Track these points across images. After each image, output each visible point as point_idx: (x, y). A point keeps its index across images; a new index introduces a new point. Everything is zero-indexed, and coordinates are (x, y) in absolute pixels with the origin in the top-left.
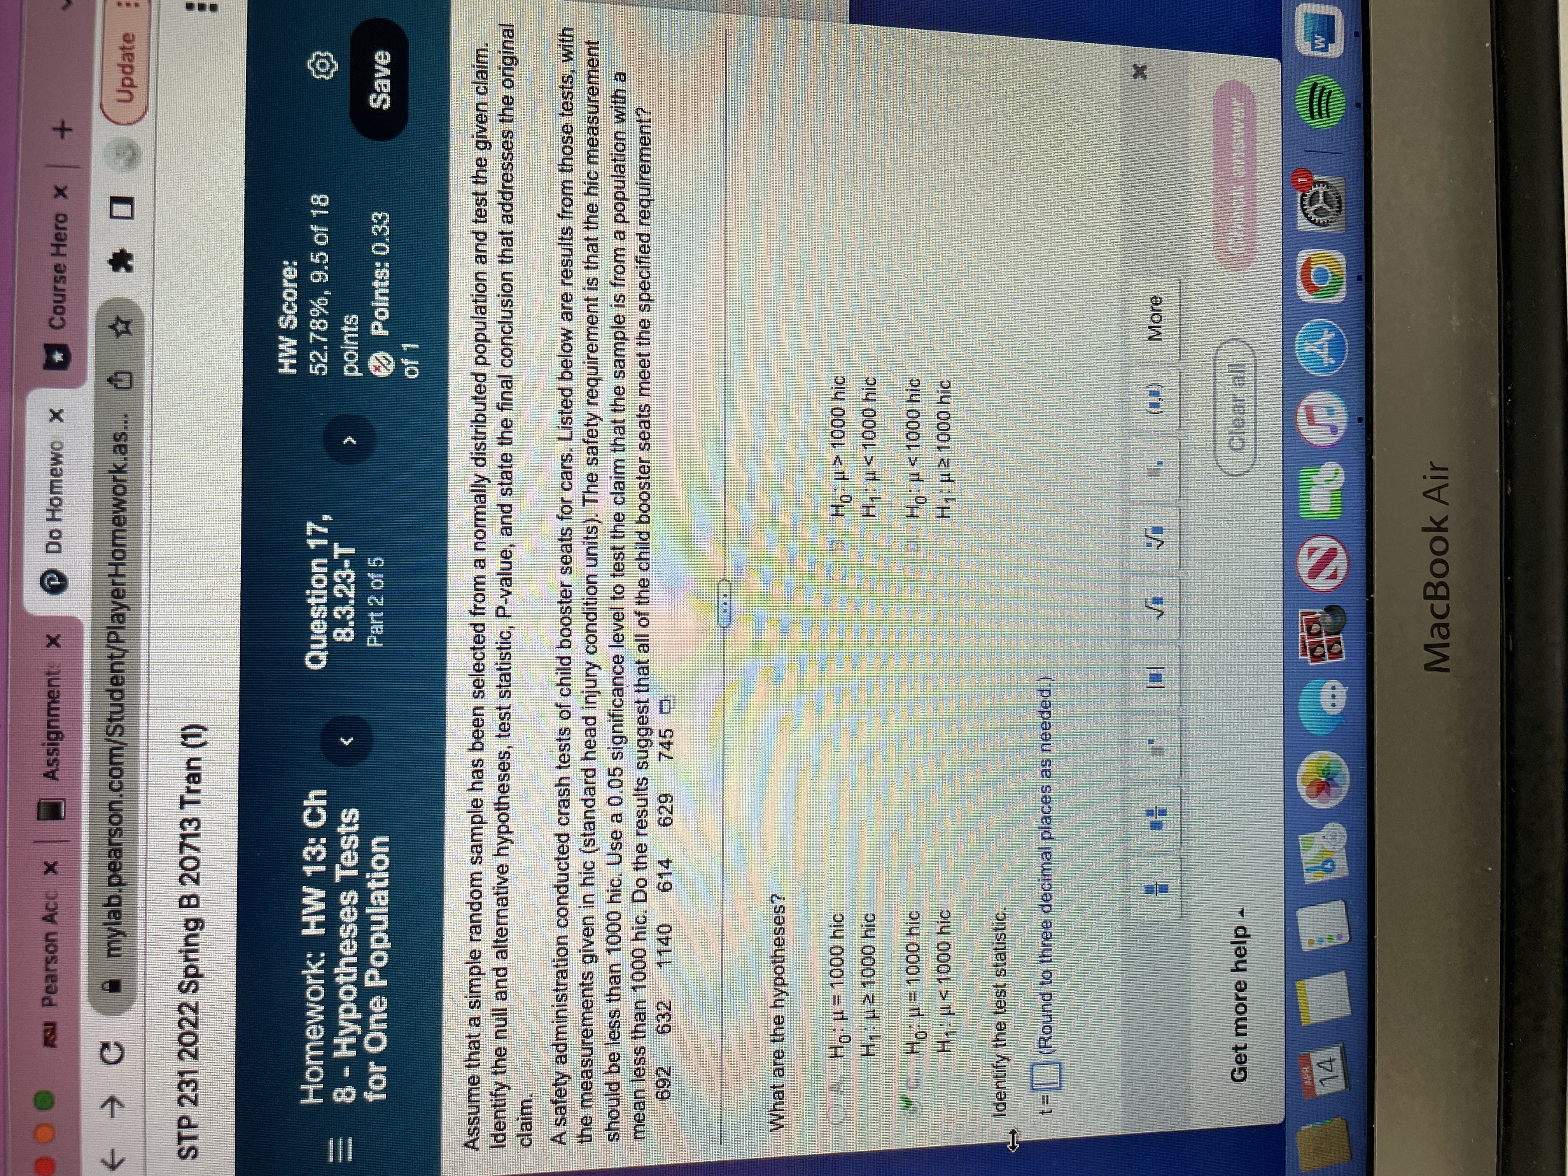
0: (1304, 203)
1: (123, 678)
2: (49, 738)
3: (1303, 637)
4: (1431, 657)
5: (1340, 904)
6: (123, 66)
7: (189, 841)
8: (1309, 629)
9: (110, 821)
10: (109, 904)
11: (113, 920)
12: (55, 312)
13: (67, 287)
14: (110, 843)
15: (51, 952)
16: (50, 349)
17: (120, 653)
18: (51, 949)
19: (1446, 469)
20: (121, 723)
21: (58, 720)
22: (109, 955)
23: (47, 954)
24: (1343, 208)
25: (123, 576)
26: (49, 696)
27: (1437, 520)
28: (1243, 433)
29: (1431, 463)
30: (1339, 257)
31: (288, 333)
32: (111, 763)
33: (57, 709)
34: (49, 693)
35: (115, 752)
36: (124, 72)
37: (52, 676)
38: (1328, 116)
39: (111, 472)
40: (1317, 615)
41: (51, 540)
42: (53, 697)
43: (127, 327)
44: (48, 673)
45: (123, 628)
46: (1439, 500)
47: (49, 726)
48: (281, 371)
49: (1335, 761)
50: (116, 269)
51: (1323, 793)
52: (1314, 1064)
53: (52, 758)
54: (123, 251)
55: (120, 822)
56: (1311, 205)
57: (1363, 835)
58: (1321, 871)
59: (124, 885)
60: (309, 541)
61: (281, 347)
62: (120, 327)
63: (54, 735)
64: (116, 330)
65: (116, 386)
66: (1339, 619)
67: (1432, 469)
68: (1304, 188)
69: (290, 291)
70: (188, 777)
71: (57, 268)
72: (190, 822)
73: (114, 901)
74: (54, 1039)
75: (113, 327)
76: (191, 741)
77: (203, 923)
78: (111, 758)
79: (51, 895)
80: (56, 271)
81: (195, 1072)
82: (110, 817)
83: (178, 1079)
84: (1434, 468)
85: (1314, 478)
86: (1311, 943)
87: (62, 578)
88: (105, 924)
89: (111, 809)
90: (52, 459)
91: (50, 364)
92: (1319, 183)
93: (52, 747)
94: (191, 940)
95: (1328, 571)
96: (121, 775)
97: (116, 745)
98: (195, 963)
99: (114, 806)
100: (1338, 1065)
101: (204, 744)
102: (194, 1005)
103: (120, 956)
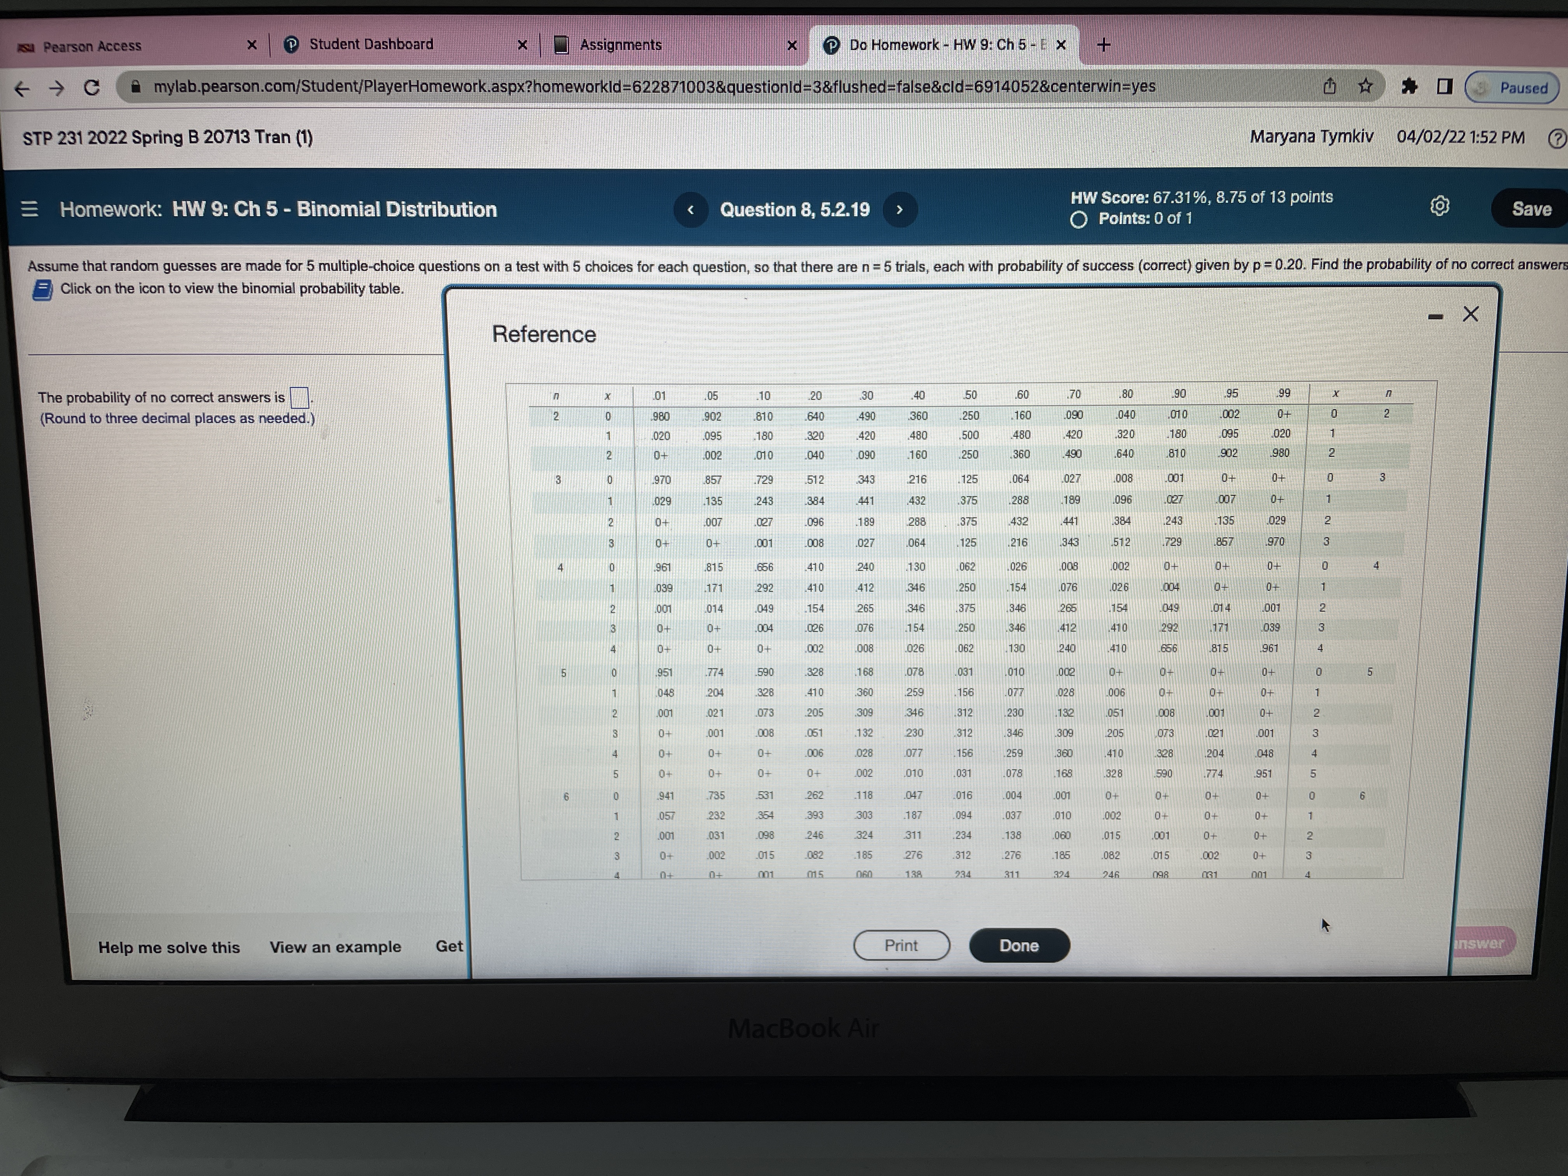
1: (342, 91)
7: (234, 135)
9: (245, 84)
10: (190, 84)
11: (179, 87)
14: (230, 84)
17: (358, 89)
20: (311, 90)
22: (156, 85)
25: (410, 90)
32: (284, 84)
35: (292, 86)
39: (480, 82)
45: (375, 91)
55: (245, 90)
59: (203, 94)
70: (278, 135)
72: (247, 136)
73: (192, 87)
76: (301, 136)
77: (180, 146)
78: (287, 84)
81: (81, 143)
82: (248, 84)
83: (76, 132)
88: (177, 81)
89: (253, 84)
94: (168, 138)
96: (276, 91)
97: (296, 88)
98: (153, 141)
101: (300, 145)
102: (124, 141)
103: (156, 91)
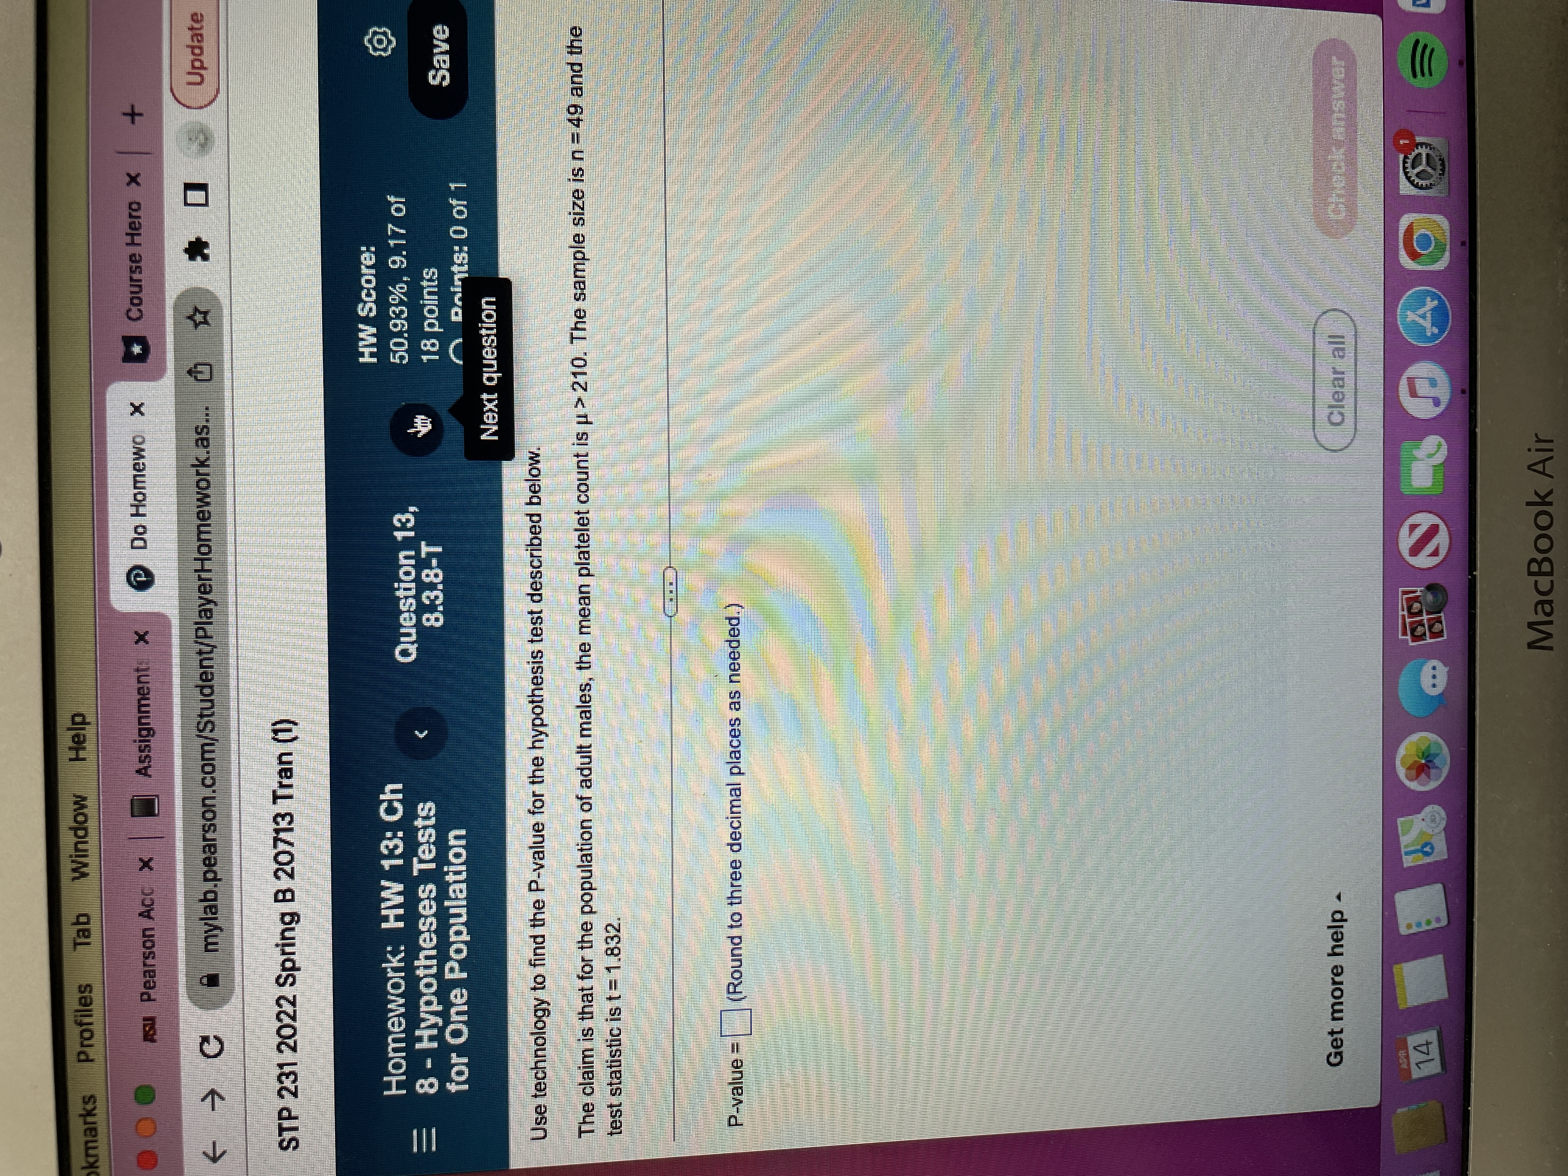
0: (1406, 165)
1: (212, 674)
2: (140, 735)
3: (1403, 616)
4: (1534, 635)
5: (1439, 887)
6: (193, 48)
7: (282, 835)
8: (1410, 608)
9: (204, 817)
10: (205, 900)
11: (210, 916)
12: (132, 303)
13: (144, 277)
14: (205, 839)
15: (148, 948)
16: (128, 341)
17: (209, 649)
18: (148, 944)
19: (1552, 441)
20: (212, 719)
21: (148, 717)
22: (207, 950)
23: (144, 950)
24: (1447, 169)
25: (210, 571)
26: (139, 693)
27: (1542, 494)
28: (1343, 407)
29: (1536, 435)
30: (1443, 221)
31: (367, 320)
32: (203, 759)
33: (148, 705)
34: (139, 689)
35: (206, 748)
36: (193, 53)
37: (141, 673)
38: (1431, 75)
39: (193, 466)
40: (1418, 594)
41: (136, 536)
42: (143, 694)
43: (205, 318)
44: (138, 670)
45: (211, 623)
46: (1543, 473)
47: (140, 723)
48: (361, 360)
49: (1436, 743)
50: (192, 258)
51: (1423, 776)
52: (1411, 1048)
53: (144, 754)
54: (198, 239)
55: (214, 818)
56: (1413, 167)
57: (1463, 815)
58: (1420, 854)
59: (220, 880)
60: (396, 533)
61: (361, 335)
62: (199, 318)
63: (146, 732)
64: (194, 321)
65: (196, 379)
66: (1440, 596)
67: (1536, 442)
68: (1406, 150)
69: (368, 276)
70: (281, 771)
71: (132, 258)
72: (283, 817)
73: (210, 896)
74: (154, 1034)
75: (190, 318)
76: (281, 736)
77: (299, 916)
78: (203, 754)
79: (146, 891)
80: (131, 260)
81: (295, 1064)
82: (204, 813)
83: (279, 1071)
84: (1539, 441)
85: (1415, 452)
86: (1409, 926)
87: (148, 573)
88: (202, 919)
89: (204, 805)
90: (135, 453)
91: (128, 357)
92: (1422, 144)
93: (143, 744)
94: (287, 934)
95: (1430, 548)
96: (213, 771)
97: (208, 741)
98: (292, 957)
99: (207, 802)
100: (1434, 1050)
101: (295, 739)
102: (291, 999)
103: (216, 950)
